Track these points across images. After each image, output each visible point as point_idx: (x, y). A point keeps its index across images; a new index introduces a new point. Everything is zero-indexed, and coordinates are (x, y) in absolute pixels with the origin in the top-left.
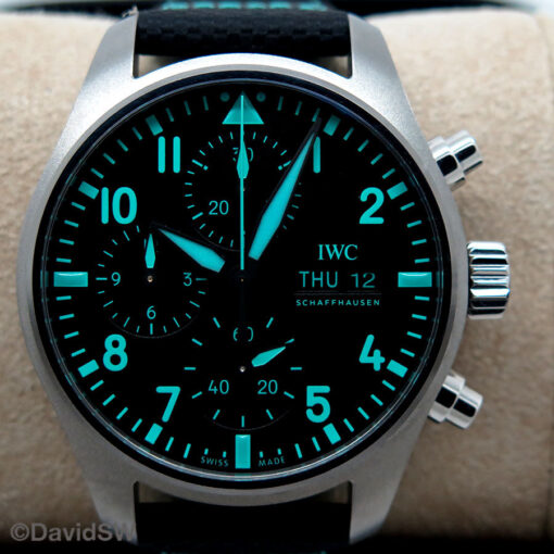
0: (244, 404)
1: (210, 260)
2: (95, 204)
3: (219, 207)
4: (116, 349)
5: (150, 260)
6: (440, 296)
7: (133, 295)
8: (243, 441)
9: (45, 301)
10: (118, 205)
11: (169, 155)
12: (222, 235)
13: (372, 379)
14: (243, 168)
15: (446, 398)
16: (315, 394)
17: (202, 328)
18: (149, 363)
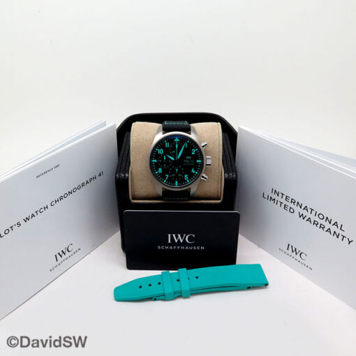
0: (177, 177)
1: (173, 159)
2: (157, 152)
3: (174, 152)
4: (160, 170)
5: (165, 158)
6: (202, 164)
7: (163, 163)
8: (177, 182)
9: (151, 164)
10: (161, 151)
11: (167, 145)
12: (174, 155)
13: (193, 174)
14: (177, 147)
15: (203, 177)
16: (186, 176)
17: (171, 167)
18: (165, 172)
